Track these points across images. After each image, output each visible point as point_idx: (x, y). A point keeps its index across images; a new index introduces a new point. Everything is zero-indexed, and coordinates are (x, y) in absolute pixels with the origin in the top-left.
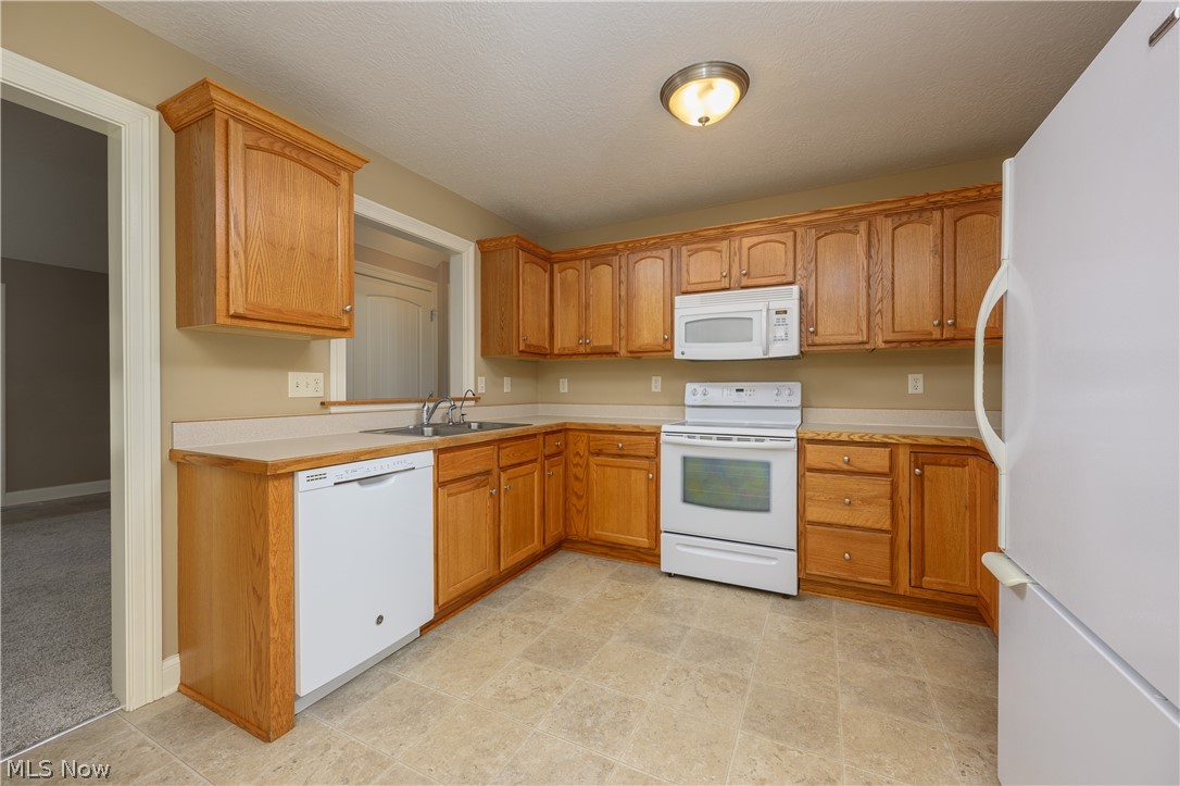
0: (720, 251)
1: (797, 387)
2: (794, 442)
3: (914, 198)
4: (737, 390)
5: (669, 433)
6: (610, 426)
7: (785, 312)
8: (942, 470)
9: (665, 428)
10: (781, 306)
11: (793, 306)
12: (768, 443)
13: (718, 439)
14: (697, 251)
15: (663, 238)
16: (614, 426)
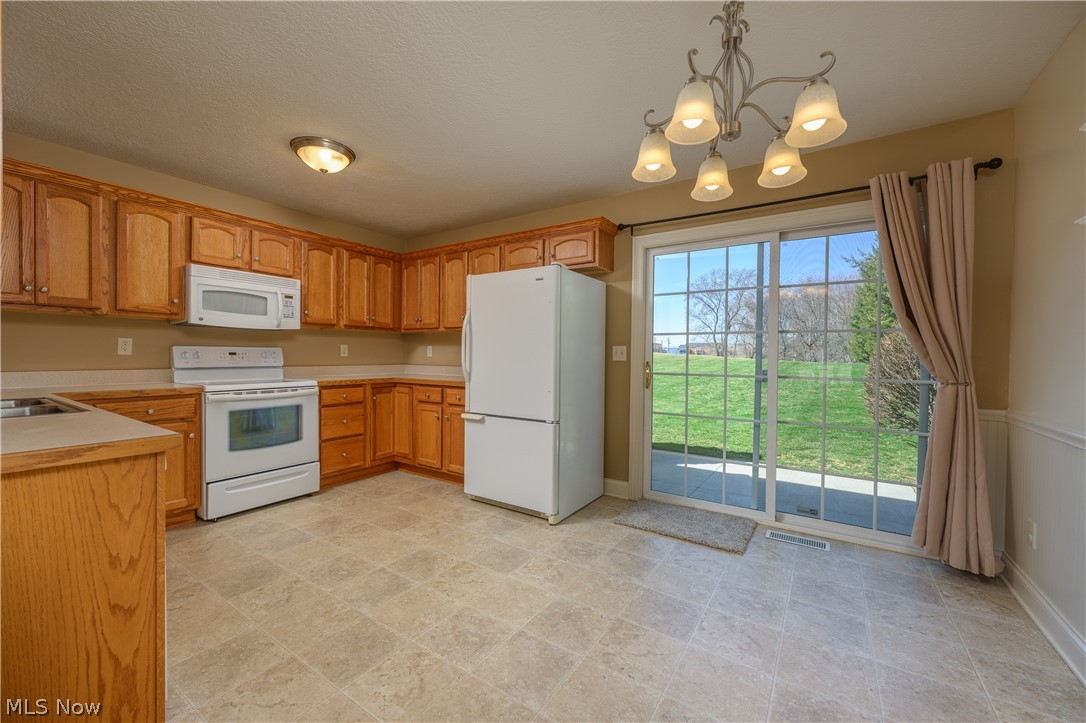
0: (234, 235)
1: (279, 351)
2: (317, 389)
3: (359, 245)
4: (230, 354)
5: (214, 392)
6: (133, 392)
7: (291, 297)
8: (383, 396)
9: (208, 388)
10: (289, 292)
11: (296, 293)
12: (300, 391)
13: (263, 392)
14: (210, 227)
15: (169, 201)
16: (141, 392)
